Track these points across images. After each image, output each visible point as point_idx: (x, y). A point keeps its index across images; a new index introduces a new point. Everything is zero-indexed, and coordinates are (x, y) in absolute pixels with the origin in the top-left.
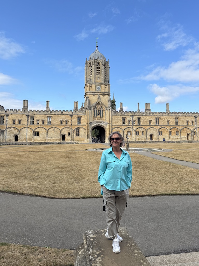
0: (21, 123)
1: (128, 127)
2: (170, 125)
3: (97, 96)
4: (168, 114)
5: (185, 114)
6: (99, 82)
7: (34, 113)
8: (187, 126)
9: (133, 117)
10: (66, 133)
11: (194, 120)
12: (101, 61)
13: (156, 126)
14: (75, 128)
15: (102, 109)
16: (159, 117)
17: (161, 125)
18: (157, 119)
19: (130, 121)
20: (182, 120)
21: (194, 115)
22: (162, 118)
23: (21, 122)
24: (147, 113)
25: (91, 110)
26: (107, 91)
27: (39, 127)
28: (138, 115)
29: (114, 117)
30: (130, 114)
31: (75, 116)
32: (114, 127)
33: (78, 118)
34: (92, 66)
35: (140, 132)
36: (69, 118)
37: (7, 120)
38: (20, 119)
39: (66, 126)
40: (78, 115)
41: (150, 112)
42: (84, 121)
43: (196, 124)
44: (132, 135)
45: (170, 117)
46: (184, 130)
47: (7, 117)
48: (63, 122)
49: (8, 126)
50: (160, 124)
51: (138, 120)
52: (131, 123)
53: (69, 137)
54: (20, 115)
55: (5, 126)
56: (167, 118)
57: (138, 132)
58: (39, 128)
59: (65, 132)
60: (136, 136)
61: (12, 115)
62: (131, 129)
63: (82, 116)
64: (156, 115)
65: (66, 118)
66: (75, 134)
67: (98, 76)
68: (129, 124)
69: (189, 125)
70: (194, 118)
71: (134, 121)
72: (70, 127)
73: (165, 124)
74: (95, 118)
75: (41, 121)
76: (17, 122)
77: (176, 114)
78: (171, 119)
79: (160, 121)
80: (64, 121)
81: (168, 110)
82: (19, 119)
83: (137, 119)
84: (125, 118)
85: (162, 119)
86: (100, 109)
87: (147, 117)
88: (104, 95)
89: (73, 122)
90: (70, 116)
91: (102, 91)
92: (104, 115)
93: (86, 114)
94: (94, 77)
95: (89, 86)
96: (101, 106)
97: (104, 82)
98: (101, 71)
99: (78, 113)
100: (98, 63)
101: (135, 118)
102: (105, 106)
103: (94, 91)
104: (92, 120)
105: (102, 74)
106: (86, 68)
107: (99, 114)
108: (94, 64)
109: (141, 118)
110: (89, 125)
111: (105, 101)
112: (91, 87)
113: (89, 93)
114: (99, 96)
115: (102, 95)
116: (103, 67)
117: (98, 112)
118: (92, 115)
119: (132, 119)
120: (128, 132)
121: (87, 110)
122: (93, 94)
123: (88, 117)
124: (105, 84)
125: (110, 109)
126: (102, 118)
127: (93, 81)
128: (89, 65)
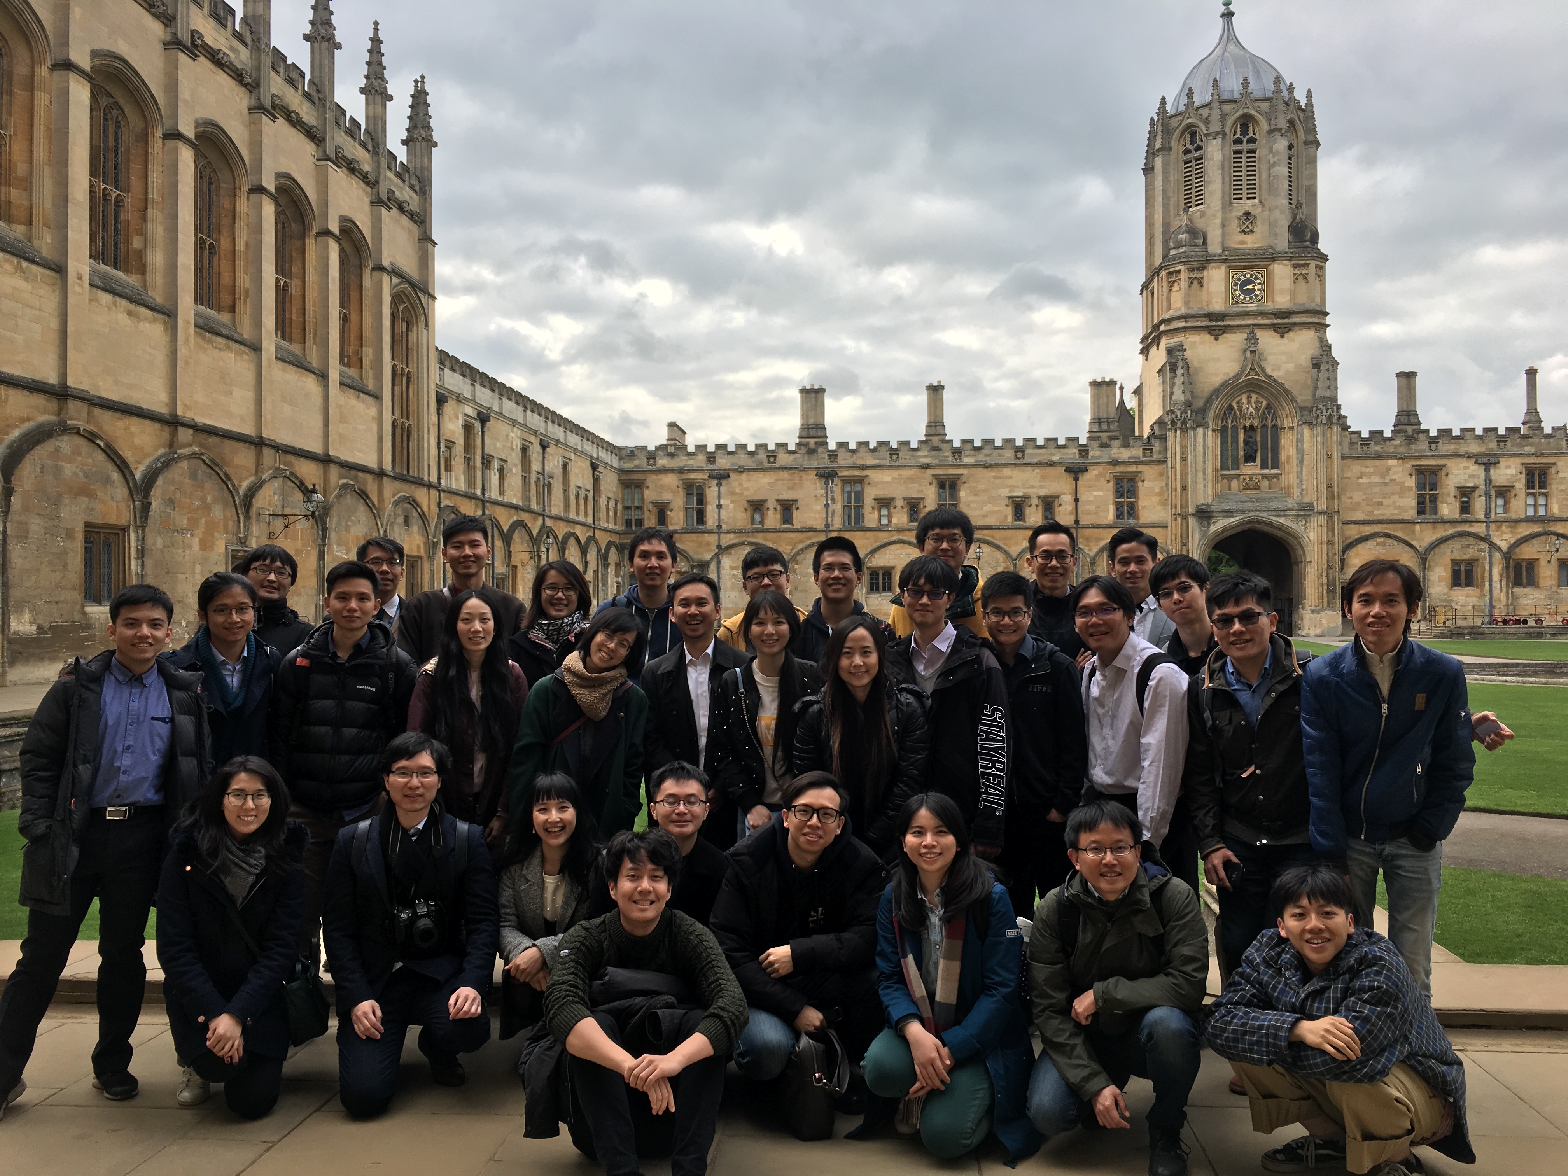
0: (795, 522)
1: (1460, 535)
3: (1238, 339)
6: (1251, 242)
7: (860, 462)
9: (1488, 462)
12: (1265, 106)
15: (1275, 417)
19: (1474, 489)
23: (795, 514)
25: (1200, 431)
26: (1303, 299)
27: (894, 543)
28: (1527, 450)
29: (1356, 468)
30: (1475, 448)
31: (1100, 469)
32: (1353, 532)
33: (1118, 480)
34: (1199, 148)
35: (1543, 562)
36: (1061, 486)
37: (719, 506)
38: (787, 496)
40: (1115, 463)
42: (1156, 499)
44: (1485, 583)
47: (719, 485)
48: (1028, 511)
49: (728, 539)
51: (1531, 484)
52: (1479, 505)
54: (785, 475)
55: (713, 539)
57: (1532, 564)
58: (893, 547)
60: (1516, 590)
61: (744, 476)
62: (1485, 546)
63: (1141, 468)
65: (1041, 487)
67: (1246, 205)
68: (1465, 508)
71: (1504, 492)
74: (1224, 477)
75: (899, 503)
76: (770, 513)
80: (1035, 501)
82: (781, 498)
83: (1523, 478)
84: (1435, 471)
86: (1263, 418)
88: (1282, 330)
89: (1087, 507)
90: (1066, 475)
91: (1270, 306)
92: (1289, 457)
93: (1169, 455)
94: (1220, 215)
95: (1184, 276)
96: (1266, 398)
97: (1283, 242)
98: (1265, 176)
99: (1115, 450)
100: (1246, 122)
101: (1509, 472)
102: (1293, 400)
103: (1218, 305)
104: (1210, 493)
105: (1272, 191)
106: (1158, 162)
107: (1256, 451)
108: (1217, 133)
109: (1553, 470)
110: (1192, 522)
111: (1291, 366)
112: (1195, 282)
113: (1189, 324)
114: (1253, 339)
115: (1275, 328)
116: (1281, 144)
117: (1246, 442)
118: (1204, 462)
119: (1488, 481)
120: (1455, 562)
121: (1179, 432)
122: (1214, 323)
123: (1184, 475)
124: (1291, 259)
125: (1330, 418)
126: (1277, 476)
127: (1209, 241)
128: (1182, 142)
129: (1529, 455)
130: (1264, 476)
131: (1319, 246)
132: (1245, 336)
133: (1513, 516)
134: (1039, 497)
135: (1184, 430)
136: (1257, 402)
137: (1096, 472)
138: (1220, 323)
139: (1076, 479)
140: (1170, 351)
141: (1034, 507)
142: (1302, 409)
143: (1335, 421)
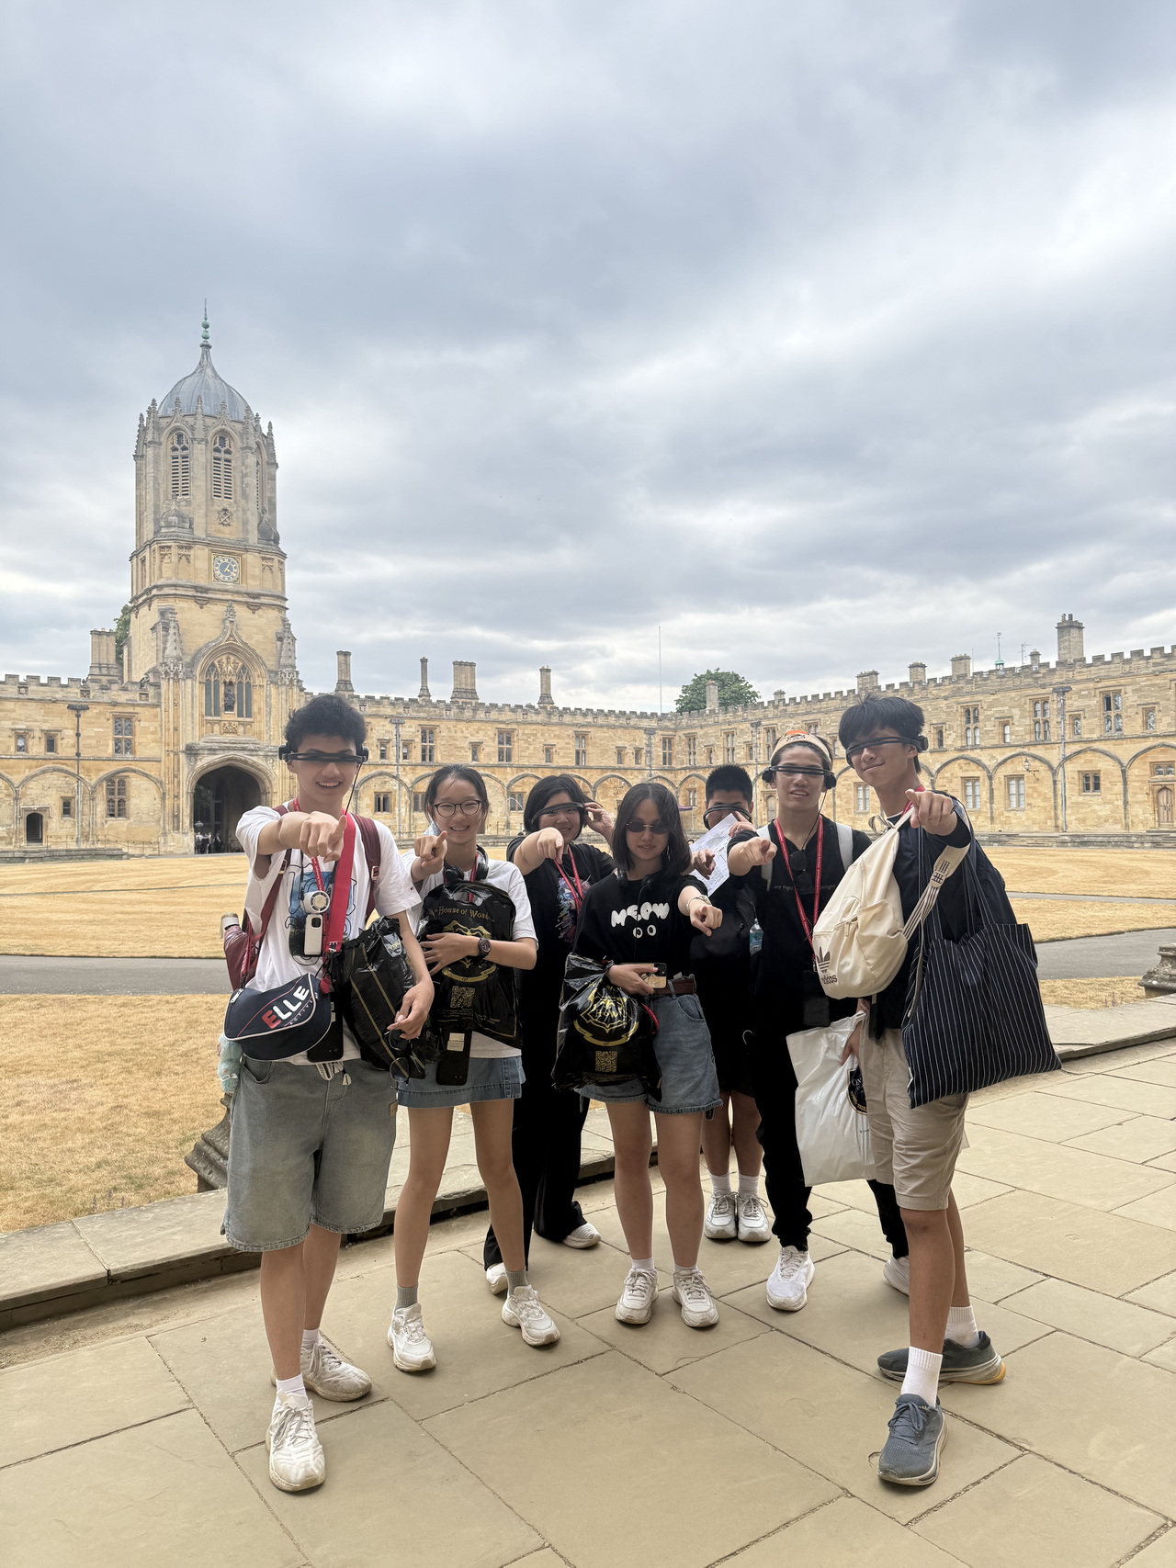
1: (381, 774)
2: (554, 764)
3: (219, 609)
4: (550, 714)
5: (612, 720)
6: (229, 533)
8: (620, 769)
9: (399, 723)
10: (52, 802)
11: (644, 746)
12: (239, 427)
13: (498, 766)
14: (102, 774)
15: (249, 676)
16: (514, 726)
17: (521, 763)
18: (506, 737)
19: (389, 741)
20: (601, 745)
21: (645, 723)
22: (523, 734)
24: (461, 709)
25: (189, 682)
26: (268, 586)
28: (422, 715)
30: (389, 711)
31: (100, 708)
33: (117, 719)
34: (184, 448)
36: (62, 721)
39: (50, 765)
40: (115, 704)
41: (474, 702)
42: (150, 737)
43: (651, 759)
44: (397, 809)
45: (555, 728)
46: (605, 787)
48: (30, 743)
50: (515, 761)
51: (423, 739)
52: (392, 752)
53: (69, 825)
56: (543, 735)
59: (45, 795)
60: (414, 814)
62: (394, 782)
63: (138, 709)
64: (500, 719)
65: (44, 721)
66: (101, 807)
67: (226, 503)
68: (383, 755)
69: (626, 765)
70: (645, 736)
71: (407, 744)
72: (72, 766)
73: (534, 762)
74: (208, 721)
77: (580, 719)
78: (557, 737)
79: (517, 747)
80: (38, 734)
81: (546, 697)
83: (420, 735)
85: (525, 737)
86: (239, 676)
87: (462, 725)
88: (254, 608)
89: (89, 741)
90: (67, 711)
91: (243, 588)
92: (260, 709)
93: (163, 700)
94: (204, 507)
95: (174, 551)
96: (242, 660)
97: (253, 538)
98: (239, 483)
99: (114, 693)
100: (223, 436)
101: (411, 730)
102: (264, 664)
103: (203, 582)
104: (197, 734)
105: (245, 496)
106: (150, 452)
107: (234, 702)
108: (202, 440)
109: (438, 731)
110: (182, 757)
111: (260, 637)
112: (184, 558)
113: (178, 592)
114: (230, 610)
115: (248, 605)
116: (252, 460)
117: (226, 695)
118: (193, 708)
119: (398, 735)
120: (377, 795)
121: (171, 681)
122: (200, 595)
123: (176, 717)
124: (260, 552)
125: (291, 681)
126: (250, 723)
127: (194, 526)
128: (170, 441)
129: (423, 719)
130: (240, 723)
131: (280, 546)
132: (225, 608)
133: (414, 762)
134: (42, 731)
135: (177, 680)
136: (234, 663)
137: (95, 711)
138: (204, 595)
139: (78, 716)
140: (162, 613)
141: (36, 740)
142: (270, 671)
143: (295, 683)
